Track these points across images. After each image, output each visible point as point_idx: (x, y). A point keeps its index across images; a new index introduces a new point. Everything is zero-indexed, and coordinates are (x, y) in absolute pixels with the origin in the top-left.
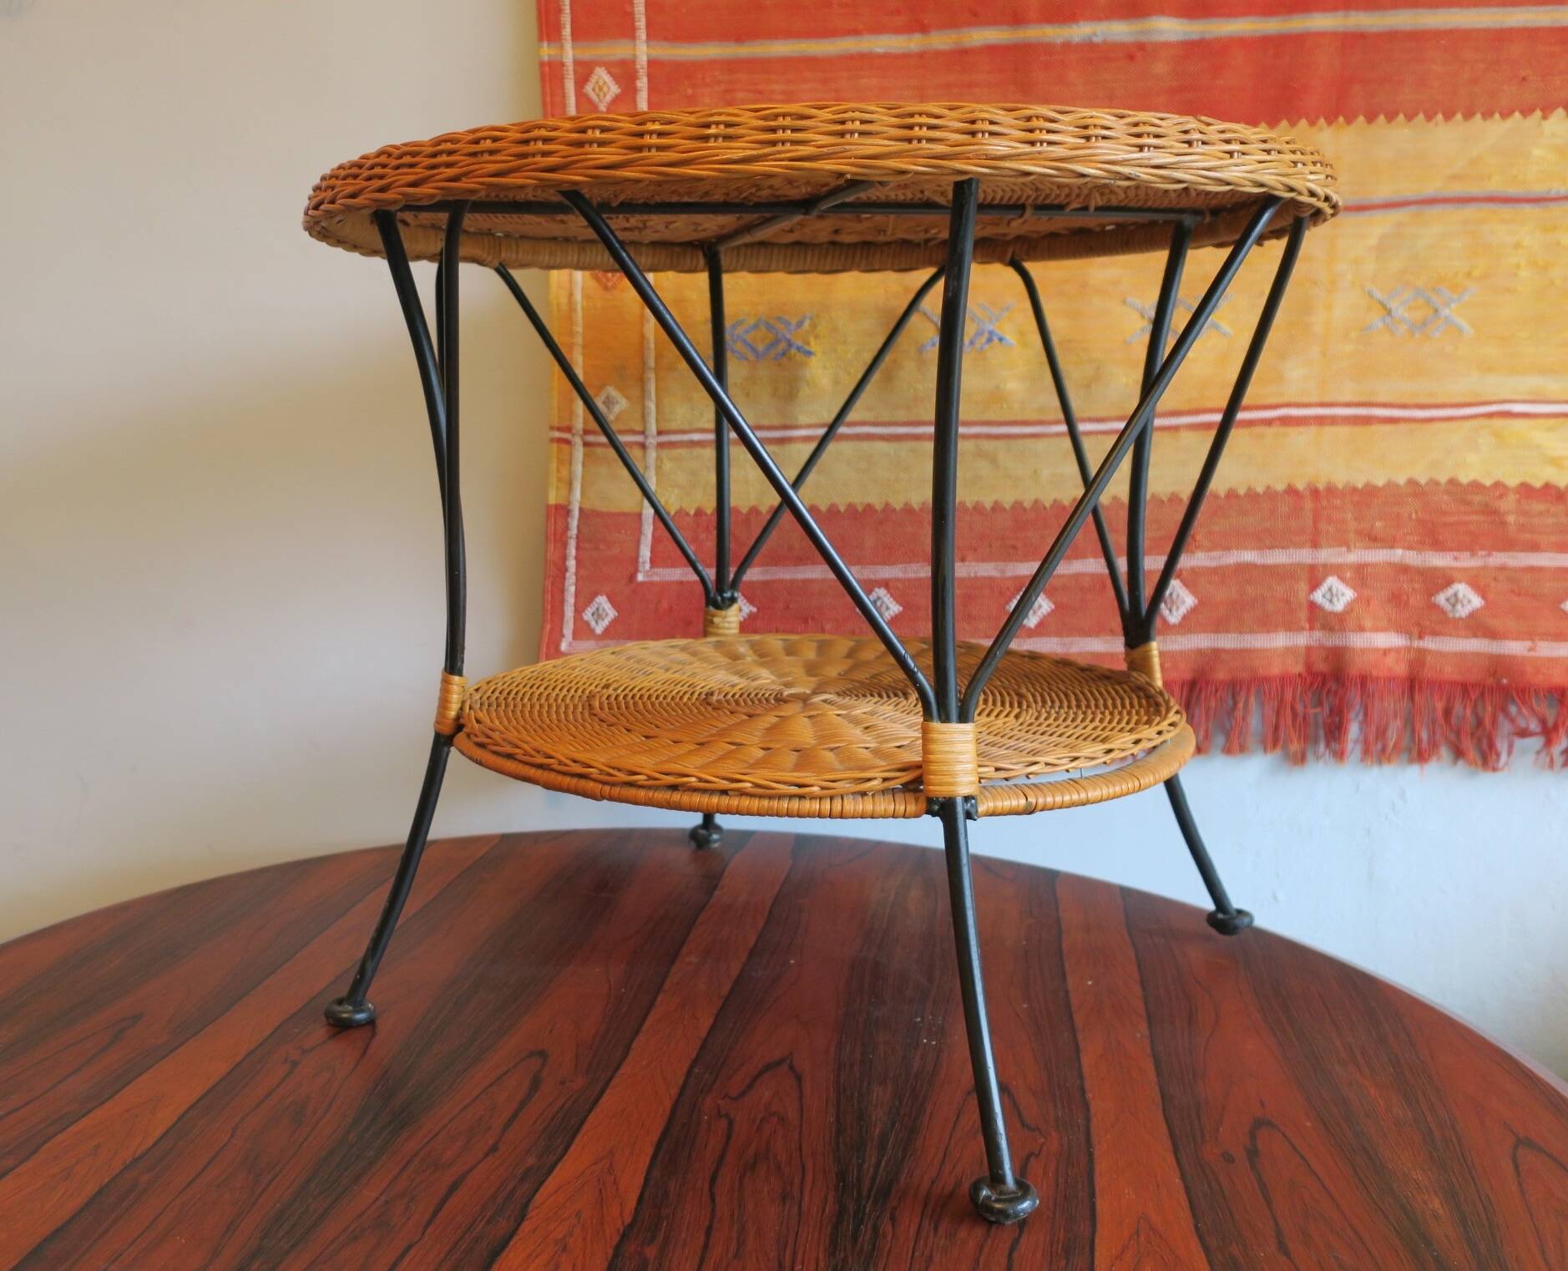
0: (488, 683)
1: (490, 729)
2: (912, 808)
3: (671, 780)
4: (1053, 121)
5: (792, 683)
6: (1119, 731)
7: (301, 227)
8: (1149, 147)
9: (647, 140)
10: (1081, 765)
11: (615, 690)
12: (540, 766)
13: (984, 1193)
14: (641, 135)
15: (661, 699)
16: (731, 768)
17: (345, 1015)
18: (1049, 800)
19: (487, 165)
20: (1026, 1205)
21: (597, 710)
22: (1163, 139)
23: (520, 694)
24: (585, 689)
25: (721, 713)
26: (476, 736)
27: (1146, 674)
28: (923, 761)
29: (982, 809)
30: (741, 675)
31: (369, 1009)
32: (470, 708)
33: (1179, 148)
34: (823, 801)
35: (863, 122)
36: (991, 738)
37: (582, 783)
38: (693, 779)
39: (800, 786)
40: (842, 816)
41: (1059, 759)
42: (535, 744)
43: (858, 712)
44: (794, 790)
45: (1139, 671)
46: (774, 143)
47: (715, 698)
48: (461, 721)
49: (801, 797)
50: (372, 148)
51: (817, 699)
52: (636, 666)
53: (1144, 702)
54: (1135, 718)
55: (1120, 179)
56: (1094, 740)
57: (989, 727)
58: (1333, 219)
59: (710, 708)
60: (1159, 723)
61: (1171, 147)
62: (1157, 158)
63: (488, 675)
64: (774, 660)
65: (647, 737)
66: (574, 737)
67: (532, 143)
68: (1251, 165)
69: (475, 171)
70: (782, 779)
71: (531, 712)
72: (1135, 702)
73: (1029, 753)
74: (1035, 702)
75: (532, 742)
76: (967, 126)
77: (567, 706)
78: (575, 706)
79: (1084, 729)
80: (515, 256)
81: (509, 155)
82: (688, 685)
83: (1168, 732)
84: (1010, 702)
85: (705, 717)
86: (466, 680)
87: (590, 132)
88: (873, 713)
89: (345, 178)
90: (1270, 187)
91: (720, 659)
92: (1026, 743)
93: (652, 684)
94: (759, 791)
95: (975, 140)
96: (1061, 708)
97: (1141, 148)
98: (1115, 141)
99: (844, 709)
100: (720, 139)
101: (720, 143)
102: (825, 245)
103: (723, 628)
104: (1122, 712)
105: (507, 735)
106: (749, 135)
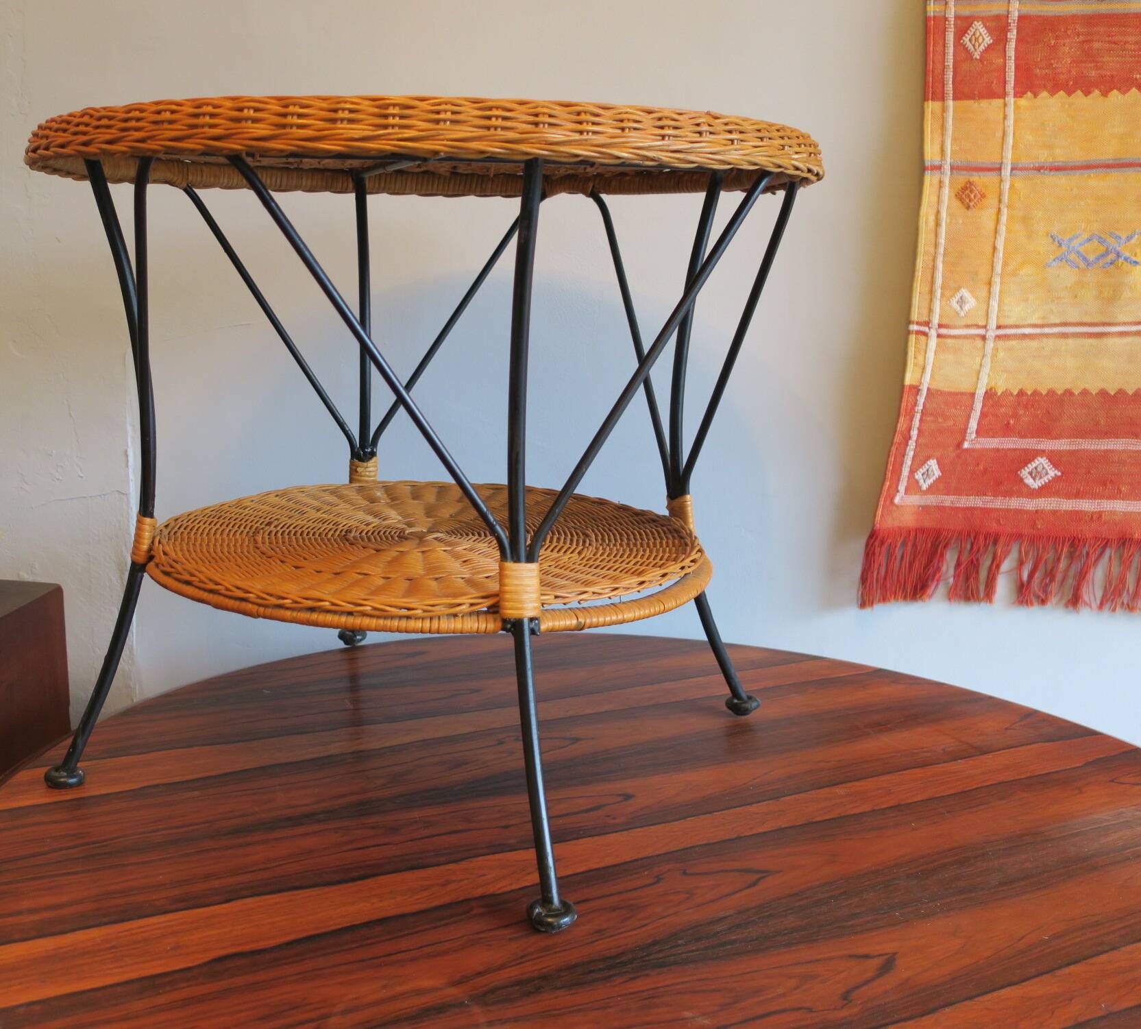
0: (176, 519)
1: (175, 561)
2: (491, 625)
3: (310, 603)
4: (597, 115)
5: (414, 523)
6: (653, 566)
7: (24, 163)
8: (669, 136)
9: (289, 120)
10: (619, 594)
11: (276, 527)
12: (211, 591)
13: (537, 910)
14: (284, 115)
15: (311, 535)
16: (357, 594)
17: (62, 780)
18: (595, 620)
19: (167, 132)
20: (566, 919)
21: (260, 545)
22: (680, 130)
23: (201, 530)
24: (252, 526)
25: (355, 548)
26: (163, 566)
27: (681, 519)
28: (500, 591)
29: (543, 627)
30: (376, 515)
31: (80, 775)
32: (159, 543)
33: (693, 137)
34: (425, 621)
35: (454, 113)
36: (558, 571)
37: (244, 605)
38: (327, 603)
39: (409, 609)
40: (438, 632)
41: (603, 589)
42: (209, 574)
43: (459, 549)
44: (404, 612)
45: (675, 516)
46: (386, 127)
47: (352, 534)
48: (152, 552)
49: (408, 617)
50: (77, 107)
51: (430, 537)
52: (294, 506)
53: (676, 541)
54: (667, 555)
55: (647, 160)
56: (633, 573)
57: (557, 562)
58: (819, 182)
59: (347, 543)
60: (683, 560)
61: (686, 136)
62: (675, 144)
63: (177, 513)
64: (402, 503)
65: (296, 567)
66: (240, 567)
67: (201, 117)
68: (748, 149)
69: (158, 135)
70: (394, 604)
71: (208, 545)
72: (670, 542)
73: (582, 583)
74: (597, 540)
75: (207, 572)
76: (531, 119)
77: (236, 540)
78: (243, 540)
79: (628, 564)
80: (199, 179)
81: (183, 125)
82: (332, 523)
83: (689, 567)
84: (577, 540)
85: (343, 551)
86: (156, 520)
87: (246, 111)
88: (471, 550)
89: (57, 131)
90: (762, 166)
91: (361, 502)
92: (581, 575)
93: (305, 522)
94: (377, 613)
95: (537, 129)
96: (615, 545)
97: (663, 137)
98: (643, 132)
99: (449, 546)
100: (345, 122)
101: (345, 125)
102: (448, 174)
103: (364, 476)
104: (658, 551)
105: (188, 566)
106: (367, 120)
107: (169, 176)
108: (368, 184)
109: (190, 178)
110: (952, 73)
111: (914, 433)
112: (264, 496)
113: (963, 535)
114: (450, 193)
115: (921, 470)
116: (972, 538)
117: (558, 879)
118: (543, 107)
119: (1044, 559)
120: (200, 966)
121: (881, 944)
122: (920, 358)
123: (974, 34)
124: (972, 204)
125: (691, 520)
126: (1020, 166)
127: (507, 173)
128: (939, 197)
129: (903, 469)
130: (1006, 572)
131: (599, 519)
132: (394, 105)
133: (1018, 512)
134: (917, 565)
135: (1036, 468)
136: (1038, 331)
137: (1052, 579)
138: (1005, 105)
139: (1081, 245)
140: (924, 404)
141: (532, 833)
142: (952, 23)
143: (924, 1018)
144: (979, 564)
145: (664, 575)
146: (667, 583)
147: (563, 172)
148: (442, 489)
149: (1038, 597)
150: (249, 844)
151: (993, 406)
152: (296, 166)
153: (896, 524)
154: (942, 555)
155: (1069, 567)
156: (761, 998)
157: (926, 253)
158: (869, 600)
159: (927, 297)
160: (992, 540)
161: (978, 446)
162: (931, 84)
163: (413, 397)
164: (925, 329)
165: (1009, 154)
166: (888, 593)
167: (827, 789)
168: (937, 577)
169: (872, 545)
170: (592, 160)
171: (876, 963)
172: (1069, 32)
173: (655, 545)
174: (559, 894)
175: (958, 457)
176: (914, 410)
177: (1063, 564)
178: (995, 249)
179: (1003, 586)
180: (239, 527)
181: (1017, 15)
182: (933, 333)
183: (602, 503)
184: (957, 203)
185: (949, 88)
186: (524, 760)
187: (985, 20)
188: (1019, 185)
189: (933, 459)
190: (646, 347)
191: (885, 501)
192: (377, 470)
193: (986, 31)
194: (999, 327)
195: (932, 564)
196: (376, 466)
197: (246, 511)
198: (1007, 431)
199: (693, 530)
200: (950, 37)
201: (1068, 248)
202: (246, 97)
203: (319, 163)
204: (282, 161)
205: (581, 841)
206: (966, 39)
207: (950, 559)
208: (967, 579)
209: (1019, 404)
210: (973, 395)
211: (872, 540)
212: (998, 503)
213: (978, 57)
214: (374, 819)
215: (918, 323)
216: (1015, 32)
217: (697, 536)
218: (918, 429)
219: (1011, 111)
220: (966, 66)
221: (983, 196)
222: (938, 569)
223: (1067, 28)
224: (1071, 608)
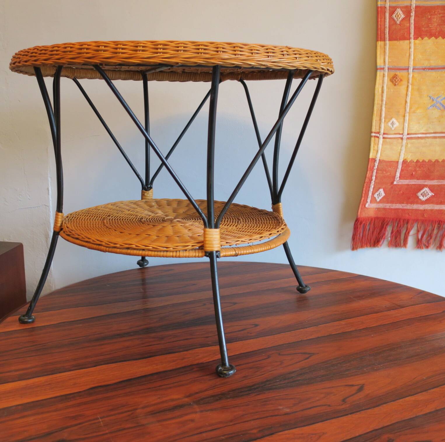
0: (71, 214)
1: (72, 230)
2: (200, 254)
3: (127, 246)
4: (242, 48)
5: (168, 215)
6: (266, 231)
7: (9, 69)
8: (271, 56)
9: (118, 50)
10: (252, 242)
11: (112, 217)
12: (87, 242)
13: (220, 368)
14: (116, 49)
15: (126, 220)
16: (146, 242)
17: (26, 320)
18: (242, 252)
19: (69, 56)
20: (232, 372)
21: (106, 224)
22: (275, 54)
23: (81, 218)
24: (102, 217)
25: (145, 225)
26: (67, 232)
27: (278, 213)
28: (204, 240)
29: (221, 255)
30: (153, 212)
31: (33, 318)
32: (65, 223)
33: (280, 56)
34: (174, 253)
35: (184, 47)
36: (227, 233)
37: (100, 247)
38: (134, 246)
39: (167, 248)
40: (179, 257)
41: (246, 240)
42: (85, 235)
43: (187, 225)
44: (165, 249)
45: (275, 212)
46: (157, 53)
47: (143, 220)
48: (62, 227)
49: (167, 251)
50: (31, 46)
51: (175, 220)
52: (119, 209)
53: (276, 221)
54: (272, 226)
55: (262, 66)
56: (258, 234)
57: (227, 230)
58: (332, 74)
59: (141, 223)
60: (278, 228)
61: (277, 56)
62: (273, 59)
63: (71, 212)
64: (163, 207)
65: (121, 232)
66: (98, 232)
67: (83, 50)
68: (303, 61)
69: (65, 57)
70: (161, 246)
71: (84, 224)
72: (273, 222)
73: (237, 238)
74: (243, 221)
75: (84, 234)
76: (216, 49)
77: (96, 222)
78: (99, 222)
79: (256, 230)
80: (79, 75)
81: (76, 53)
82: (135, 215)
83: (281, 231)
84: (235, 221)
85: (140, 226)
86: (63, 214)
87: (101, 47)
88: (192, 225)
89: (23, 55)
90: (309, 68)
91: (146, 207)
92: (237, 235)
93: (124, 215)
94: (154, 249)
95: (218, 54)
96: (250, 223)
97: (268, 56)
98: (260, 54)
99: (183, 224)
100: (141, 51)
101: (141, 52)
102: (181, 72)
103: (148, 197)
104: (268, 225)
105: (77, 232)
106: (150, 50)
107: (67, 74)
108: (148, 77)
109: (75, 75)
110: (388, 30)
111: (374, 178)
112: (106, 205)
113: (394, 220)
114: (182, 80)
115: (377, 193)
116: (398, 221)
117: (228, 357)
118: (220, 44)
119: (428, 230)
120: (84, 391)
121: (358, 381)
122: (376, 147)
123: (397, 14)
124: (396, 84)
125: (281, 213)
126: (416, 68)
127: (205, 72)
128: (383, 81)
129: (369, 193)
130: (412, 235)
131: (244, 213)
132: (160, 44)
133: (417, 210)
134: (375, 232)
135: (424, 192)
136: (424, 136)
137: (431, 238)
138: (410, 43)
139: (442, 100)
140: (378, 166)
141: (218, 339)
142: (388, 9)
143: (375, 408)
144: (401, 232)
145: (270, 234)
146: (272, 238)
147: (228, 71)
148: (179, 202)
149: (425, 245)
150: (103, 345)
151: (406, 167)
152: (119, 69)
153: (367, 215)
154: (386, 228)
155: (438, 233)
156: (310, 401)
157: (378, 104)
158: (356, 247)
159: (379, 122)
160: (406, 222)
161: (400, 183)
162: (379, 34)
163: (169, 162)
164: (378, 135)
165: (412, 63)
166: (364, 244)
167: (337, 322)
168: (384, 237)
169: (357, 224)
170: (240, 66)
171: (356, 388)
172: (436, 13)
173: (267, 223)
174: (229, 362)
175: (392, 188)
176: (373, 168)
177: (435, 232)
178: (406, 102)
179: (411, 241)
180: (97, 217)
181: (415, 6)
182: (381, 137)
183: (245, 207)
184: (390, 83)
185: (387, 36)
186: (214, 312)
187: (401, 8)
188: (415, 75)
189: (382, 189)
190: (263, 141)
191: (362, 206)
192: (152, 195)
193: (402, 13)
194: (408, 134)
195: (381, 232)
196: (152, 193)
197: (99, 211)
198: (412, 177)
199: (282, 217)
200: (387, 15)
201: (437, 101)
202: (100, 41)
203: (128, 68)
204: (113, 67)
205: (238, 342)
206: (394, 16)
207: (389, 230)
208: (396, 238)
209: (417, 166)
210: (398, 162)
211: (357, 222)
212: (409, 207)
213: (399, 23)
214: (153, 335)
215: (375, 133)
216: (414, 13)
217: (284, 219)
218: (375, 176)
219: (412, 45)
220: (394, 27)
221: (401, 80)
222: (384, 234)
223: (435, 11)
224: (438, 250)
